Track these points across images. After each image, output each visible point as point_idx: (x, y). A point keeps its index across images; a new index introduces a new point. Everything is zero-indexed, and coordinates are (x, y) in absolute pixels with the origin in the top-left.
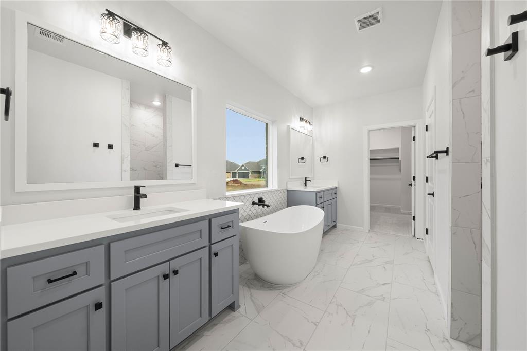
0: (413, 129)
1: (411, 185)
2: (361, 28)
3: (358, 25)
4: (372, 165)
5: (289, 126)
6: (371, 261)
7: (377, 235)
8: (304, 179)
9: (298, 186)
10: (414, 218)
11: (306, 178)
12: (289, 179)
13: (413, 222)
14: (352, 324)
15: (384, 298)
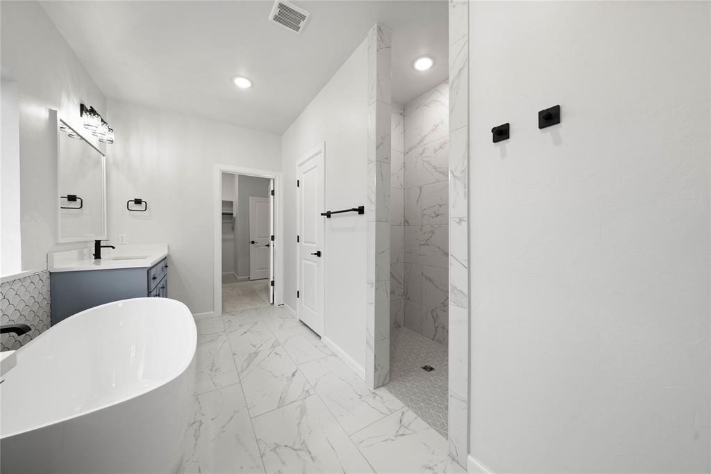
0: (272, 181)
1: (268, 246)
2: (276, 18)
3: (274, 11)
4: (224, 221)
5: (55, 112)
6: (256, 353)
7: (233, 315)
8: (94, 244)
9: (75, 261)
10: (273, 283)
11: (98, 243)
12: (57, 244)
13: (272, 287)
14: (312, 458)
15: (308, 391)
